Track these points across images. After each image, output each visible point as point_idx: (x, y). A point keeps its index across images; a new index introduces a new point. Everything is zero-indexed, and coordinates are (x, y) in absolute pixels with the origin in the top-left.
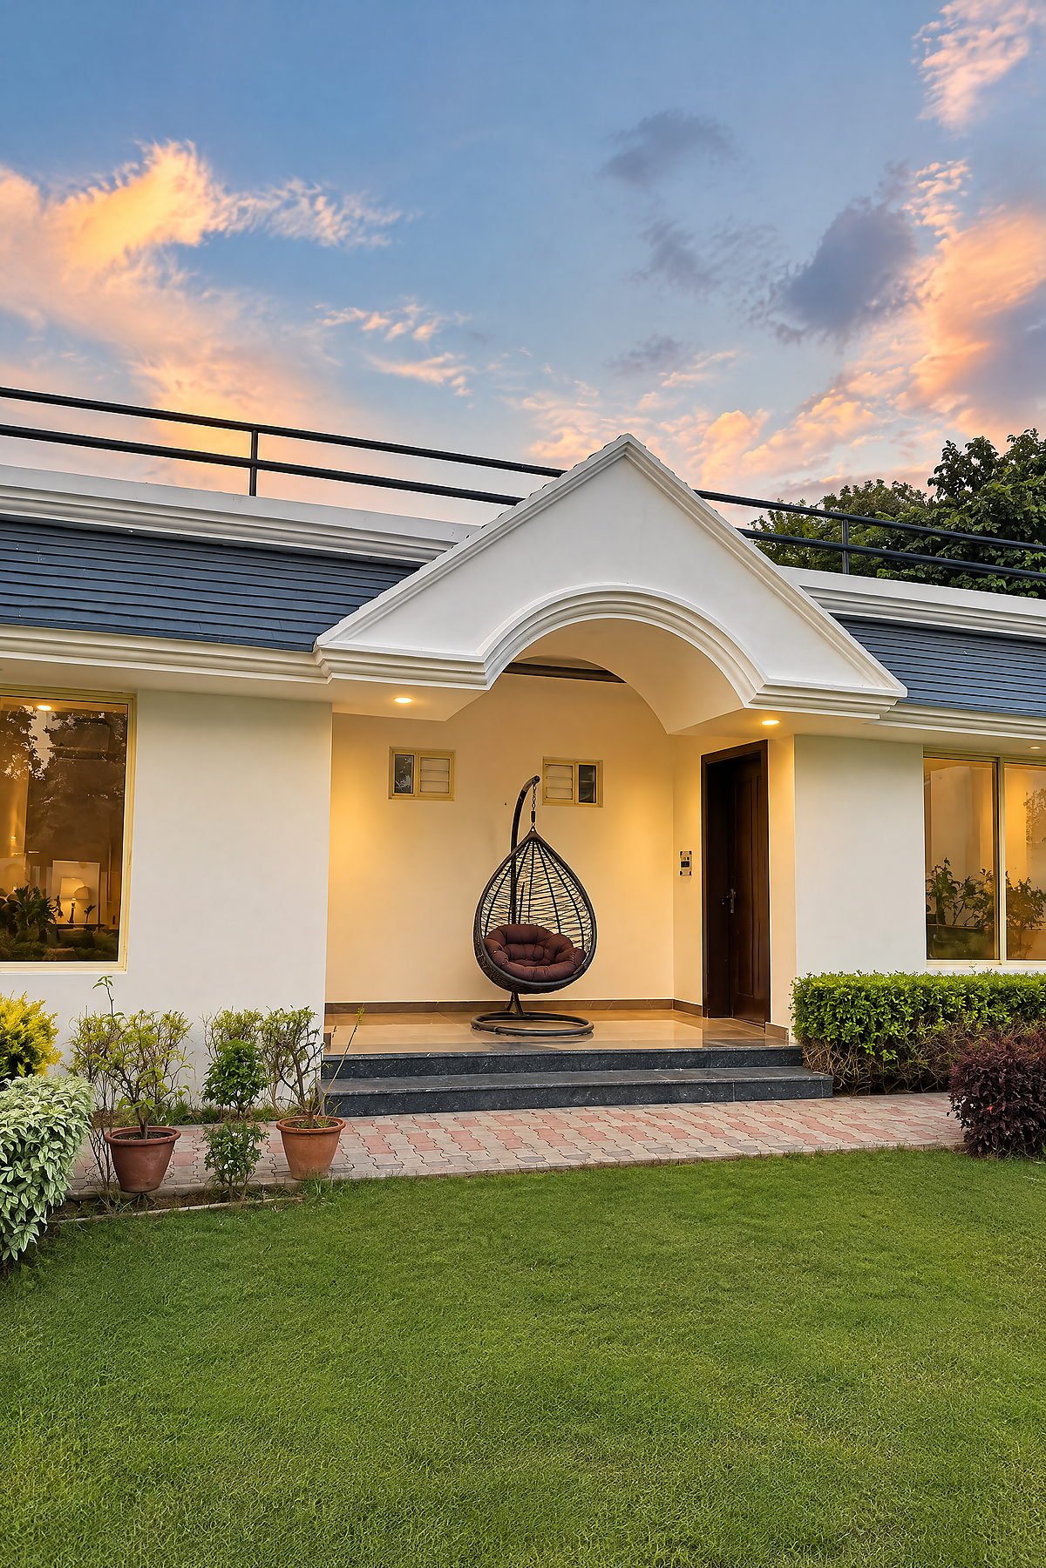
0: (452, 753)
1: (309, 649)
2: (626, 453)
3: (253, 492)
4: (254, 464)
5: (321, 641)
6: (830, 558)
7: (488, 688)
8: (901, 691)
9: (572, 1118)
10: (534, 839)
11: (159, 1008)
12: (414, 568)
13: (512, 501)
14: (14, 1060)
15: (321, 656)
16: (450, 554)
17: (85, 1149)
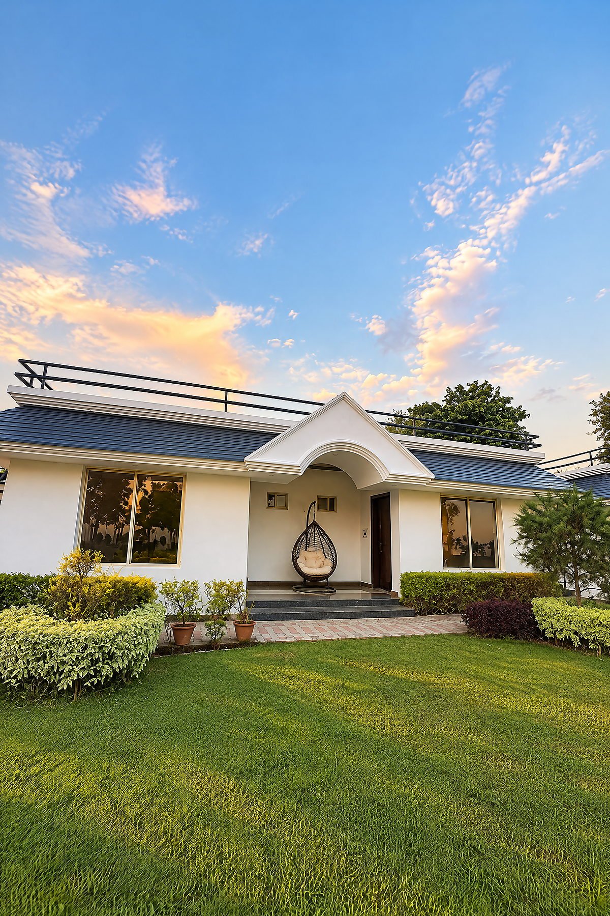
0: (287, 494)
1: (243, 461)
2: (344, 398)
3: (226, 410)
4: (226, 402)
5: (246, 459)
6: (409, 431)
7: (301, 474)
8: (433, 476)
9: (326, 624)
10: (314, 523)
11: (190, 579)
12: (277, 435)
13: (308, 414)
14: (140, 599)
15: (247, 463)
16: (289, 430)
17: (164, 630)
